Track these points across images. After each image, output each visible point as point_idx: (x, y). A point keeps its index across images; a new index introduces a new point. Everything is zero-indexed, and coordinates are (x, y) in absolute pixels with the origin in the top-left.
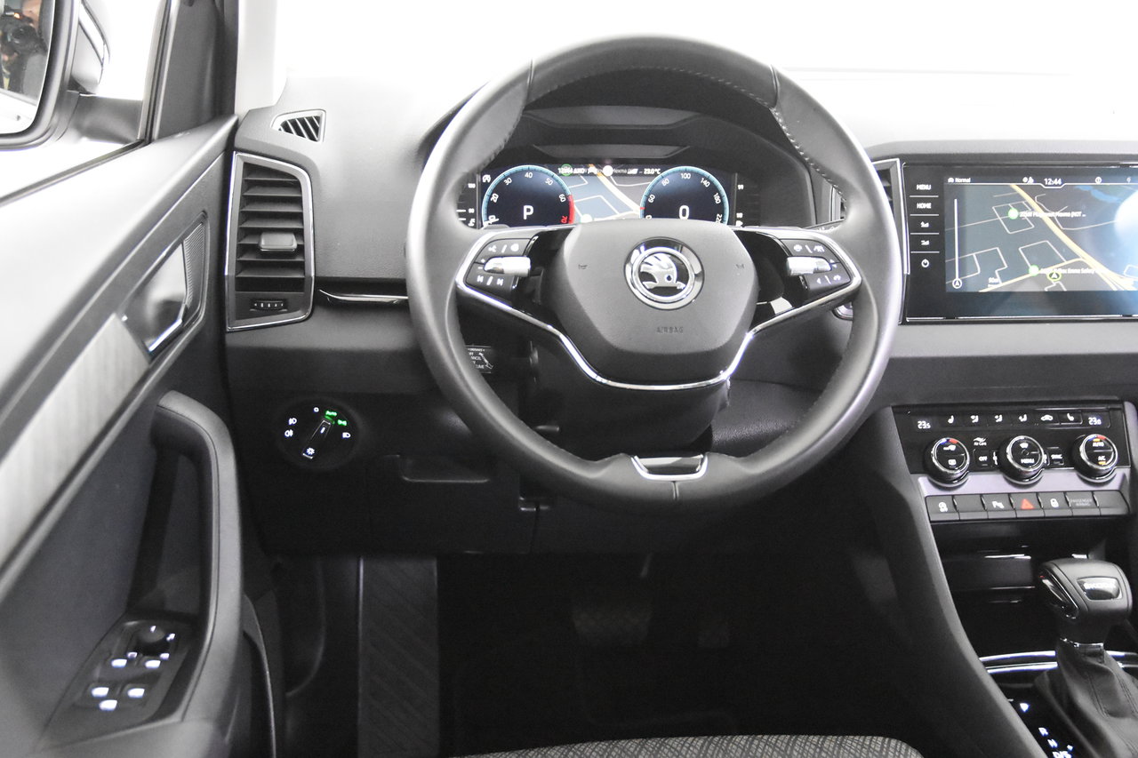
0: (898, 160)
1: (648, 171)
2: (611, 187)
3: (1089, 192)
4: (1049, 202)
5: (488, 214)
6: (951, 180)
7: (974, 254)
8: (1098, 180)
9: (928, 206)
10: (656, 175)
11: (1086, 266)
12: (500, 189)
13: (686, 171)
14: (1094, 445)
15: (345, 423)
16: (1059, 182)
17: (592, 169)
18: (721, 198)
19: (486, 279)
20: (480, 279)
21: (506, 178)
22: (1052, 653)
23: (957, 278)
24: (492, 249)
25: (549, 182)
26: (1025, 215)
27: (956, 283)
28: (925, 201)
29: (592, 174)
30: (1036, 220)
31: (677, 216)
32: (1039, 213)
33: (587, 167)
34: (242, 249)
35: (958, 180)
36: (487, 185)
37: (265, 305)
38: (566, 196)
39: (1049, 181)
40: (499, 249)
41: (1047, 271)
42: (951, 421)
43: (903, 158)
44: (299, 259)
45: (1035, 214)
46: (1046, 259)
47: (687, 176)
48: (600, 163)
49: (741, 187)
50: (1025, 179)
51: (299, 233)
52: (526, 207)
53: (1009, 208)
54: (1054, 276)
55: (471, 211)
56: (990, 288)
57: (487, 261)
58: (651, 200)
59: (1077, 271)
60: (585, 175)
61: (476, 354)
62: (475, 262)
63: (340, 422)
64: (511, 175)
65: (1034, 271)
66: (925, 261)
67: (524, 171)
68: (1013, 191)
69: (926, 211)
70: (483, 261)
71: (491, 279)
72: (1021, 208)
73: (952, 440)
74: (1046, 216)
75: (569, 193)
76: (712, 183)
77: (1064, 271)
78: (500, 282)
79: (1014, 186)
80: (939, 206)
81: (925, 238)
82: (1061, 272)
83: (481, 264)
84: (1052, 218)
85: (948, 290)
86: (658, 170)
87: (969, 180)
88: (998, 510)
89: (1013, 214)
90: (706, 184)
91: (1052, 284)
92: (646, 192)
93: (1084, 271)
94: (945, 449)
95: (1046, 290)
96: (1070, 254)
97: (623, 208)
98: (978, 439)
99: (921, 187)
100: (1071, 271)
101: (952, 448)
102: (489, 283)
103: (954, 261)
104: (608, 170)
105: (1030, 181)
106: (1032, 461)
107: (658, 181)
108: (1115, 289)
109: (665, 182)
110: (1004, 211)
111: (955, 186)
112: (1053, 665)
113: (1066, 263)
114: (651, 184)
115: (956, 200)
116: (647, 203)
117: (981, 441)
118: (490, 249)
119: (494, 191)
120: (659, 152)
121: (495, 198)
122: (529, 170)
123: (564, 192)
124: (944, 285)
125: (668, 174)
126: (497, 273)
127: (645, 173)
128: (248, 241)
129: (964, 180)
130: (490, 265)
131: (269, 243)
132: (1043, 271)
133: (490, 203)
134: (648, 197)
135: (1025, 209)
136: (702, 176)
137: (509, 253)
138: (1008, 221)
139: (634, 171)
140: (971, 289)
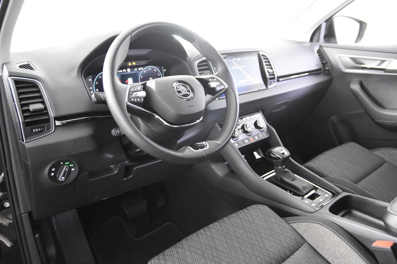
4: (240, 64)
10: (142, 70)
13: (150, 68)
15: (72, 165)
18: (160, 74)
20: (133, 100)
21: (99, 76)
22: (274, 171)
26: (236, 68)
29: (124, 72)
30: (238, 69)
31: (149, 80)
33: (123, 70)
34: (24, 112)
37: (38, 130)
39: (238, 58)
40: (134, 90)
44: (45, 112)
46: (242, 78)
47: (150, 69)
48: (126, 68)
49: (165, 70)
50: (233, 59)
51: (43, 103)
53: (232, 66)
55: (91, 88)
57: (132, 94)
58: (142, 78)
60: (122, 72)
62: (129, 94)
63: (70, 165)
74: (239, 67)
76: (157, 70)
78: (139, 100)
79: (232, 61)
83: (131, 95)
84: (241, 68)
86: (142, 68)
88: (247, 142)
89: (233, 68)
90: (155, 71)
92: (140, 75)
102: (136, 101)
104: (129, 70)
107: (143, 71)
109: (145, 72)
112: (274, 174)
117: (238, 127)
118: (132, 90)
119: (96, 81)
120: (143, 63)
125: (145, 69)
126: (138, 97)
127: (139, 69)
128: (24, 108)
130: (134, 95)
131: (32, 107)
132: (242, 81)
133: (96, 85)
135: (235, 66)
136: (154, 68)
137: (137, 91)
139: (136, 69)
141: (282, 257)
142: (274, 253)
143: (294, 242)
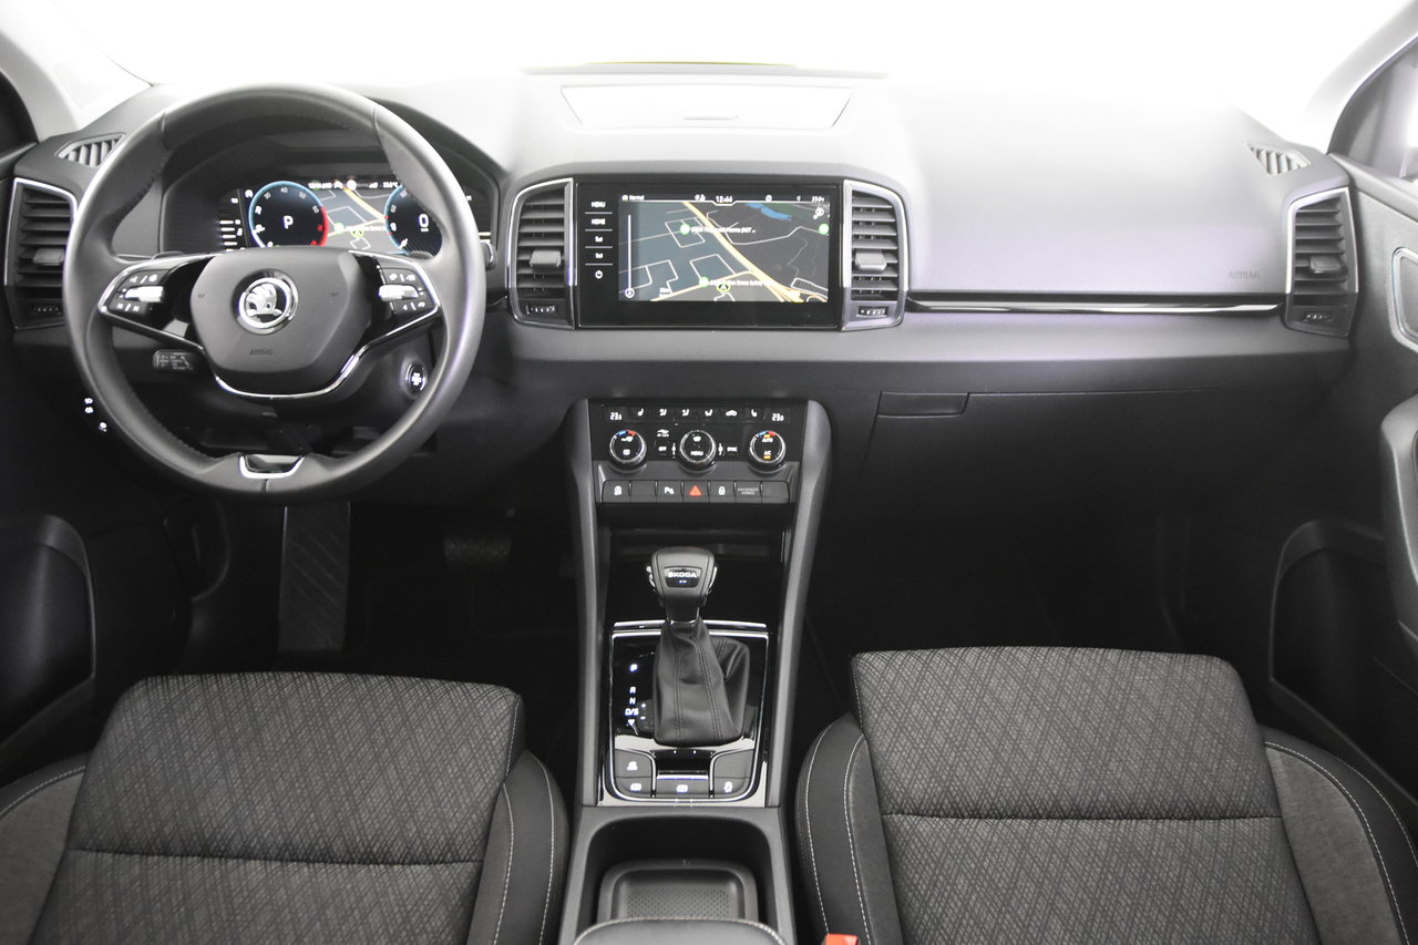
0: (571, 180)
1: (387, 185)
2: (357, 199)
3: (760, 210)
4: (721, 218)
5: (255, 224)
6: (625, 198)
7: (646, 267)
8: (769, 198)
9: (603, 222)
10: (394, 188)
11: (754, 278)
12: (261, 202)
14: (764, 440)
16: (731, 199)
17: (338, 184)
19: (125, 307)
20: (120, 306)
21: (265, 193)
23: (630, 289)
24: (134, 280)
25: (303, 196)
26: (696, 230)
27: (629, 293)
28: (600, 217)
29: (338, 189)
30: (705, 234)
32: (710, 228)
33: (333, 182)
34: (22, 262)
35: (633, 198)
36: (250, 199)
38: (319, 208)
39: (720, 199)
40: (139, 280)
41: (716, 283)
42: (640, 413)
43: (576, 177)
45: (707, 230)
46: (715, 271)
48: (344, 180)
50: (697, 197)
52: (286, 218)
53: (681, 224)
54: (724, 287)
55: (238, 222)
56: (662, 298)
57: (127, 291)
58: (393, 210)
59: (746, 283)
60: (333, 189)
61: (178, 357)
62: (116, 291)
64: (269, 190)
65: (704, 282)
66: (599, 272)
67: (280, 187)
68: (685, 207)
69: (600, 226)
70: (124, 290)
71: (129, 306)
72: (692, 224)
73: (630, 432)
74: (717, 232)
75: (321, 205)
77: (733, 283)
78: (136, 309)
79: (686, 203)
80: (614, 222)
81: (599, 251)
82: (730, 283)
83: (122, 293)
84: (723, 234)
85: (620, 299)
86: (395, 184)
87: (642, 198)
88: (669, 496)
89: (685, 229)
91: (720, 294)
92: (387, 203)
93: (753, 283)
94: (623, 440)
95: (715, 300)
96: (739, 267)
97: (369, 217)
98: (662, 431)
99: (596, 204)
100: (739, 283)
101: (630, 439)
102: (127, 309)
103: (627, 273)
104: (352, 184)
105: (701, 199)
106: (701, 453)
107: (397, 193)
108: (782, 301)
109: (403, 194)
110: (676, 227)
111: (629, 203)
113: (735, 275)
114: (391, 196)
115: (630, 217)
116: (390, 213)
117: (664, 433)
118: (131, 280)
119: (257, 204)
121: (259, 210)
122: (284, 186)
123: (316, 204)
124: (618, 294)
125: (405, 187)
126: (135, 300)
127: (384, 186)
128: (26, 256)
129: (638, 197)
130: (131, 294)
132: (713, 283)
133: (255, 215)
134: (390, 207)
135: (696, 225)
137: (146, 284)
138: (679, 236)
139: (374, 185)
140: (642, 297)
141: (371, 851)
142: (363, 828)
143: (442, 838)
